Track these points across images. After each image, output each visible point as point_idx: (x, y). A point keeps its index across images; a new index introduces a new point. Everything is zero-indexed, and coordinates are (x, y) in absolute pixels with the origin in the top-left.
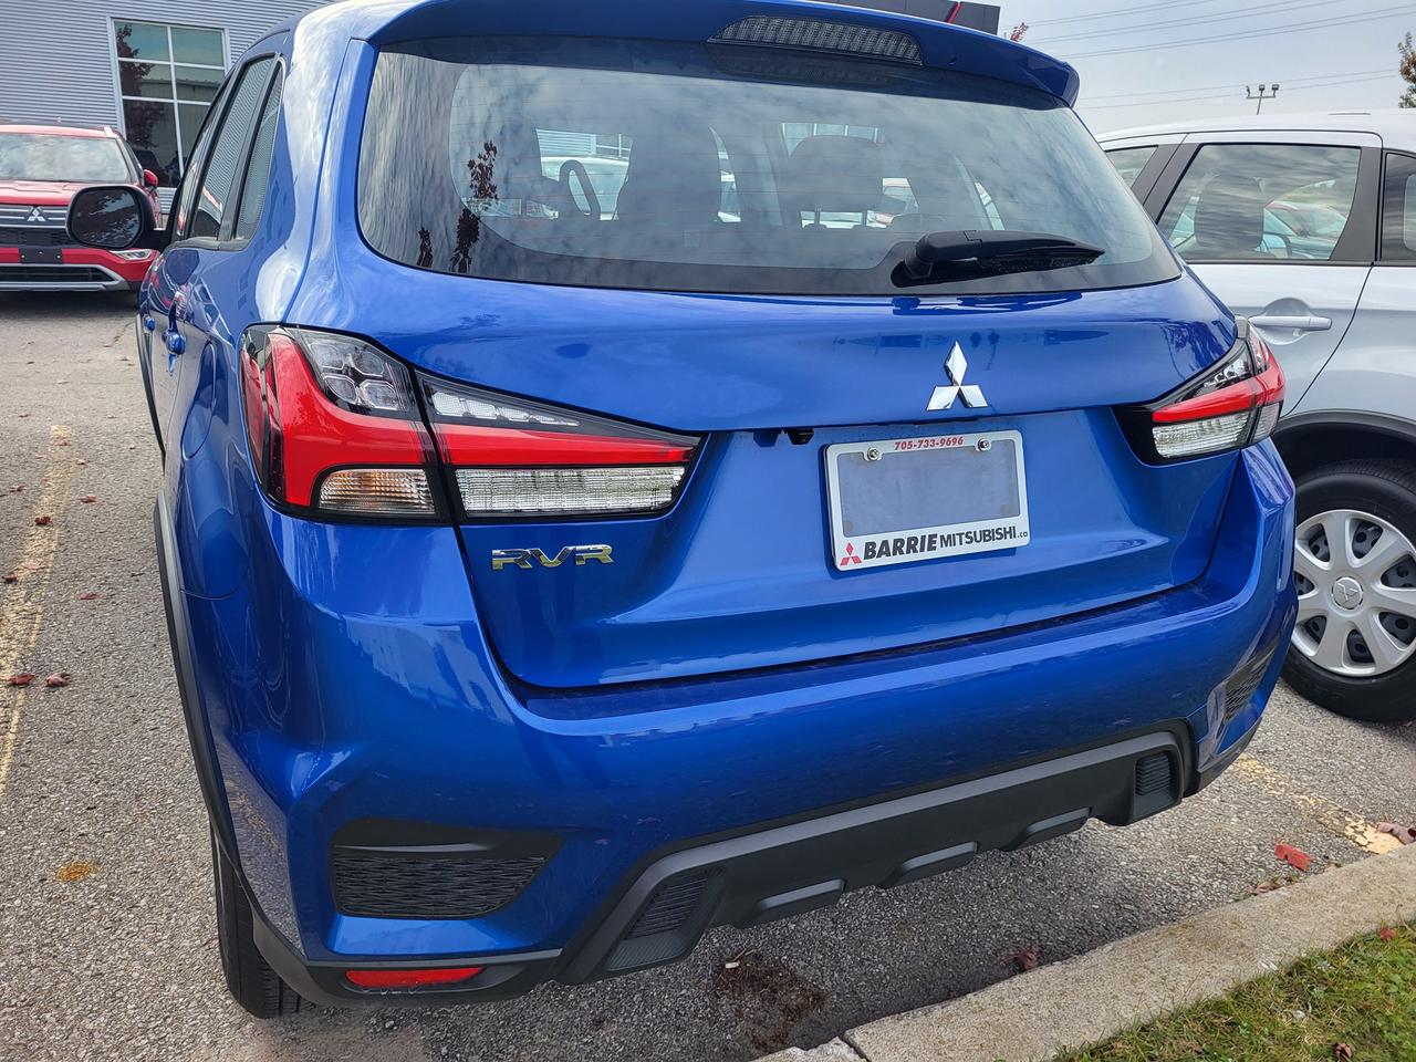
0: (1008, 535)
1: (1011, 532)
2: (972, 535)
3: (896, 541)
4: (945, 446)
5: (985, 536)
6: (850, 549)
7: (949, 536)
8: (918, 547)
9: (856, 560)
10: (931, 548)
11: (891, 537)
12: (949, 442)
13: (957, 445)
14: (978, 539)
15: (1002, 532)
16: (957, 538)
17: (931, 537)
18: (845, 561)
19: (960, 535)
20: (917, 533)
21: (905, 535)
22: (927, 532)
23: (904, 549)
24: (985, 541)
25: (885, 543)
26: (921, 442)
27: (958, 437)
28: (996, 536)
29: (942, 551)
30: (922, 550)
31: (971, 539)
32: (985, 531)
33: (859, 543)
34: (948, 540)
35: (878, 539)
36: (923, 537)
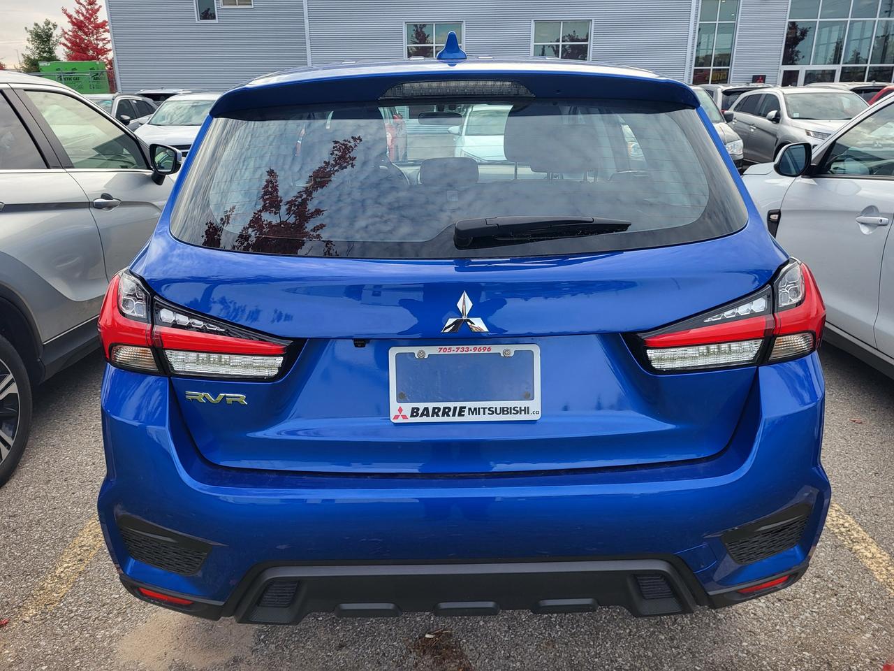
0: (523, 412)
1: (526, 410)
2: (494, 410)
3: (434, 408)
4: (477, 352)
5: (504, 411)
6: (400, 410)
7: (475, 409)
8: (451, 413)
9: (404, 417)
10: (460, 415)
11: (431, 405)
12: (480, 349)
13: (486, 352)
14: (498, 412)
15: (518, 409)
16: (482, 410)
17: (461, 408)
18: (396, 417)
19: (484, 409)
20: (451, 405)
21: (442, 405)
22: (459, 404)
23: (440, 414)
24: (503, 414)
25: (426, 409)
26: (458, 349)
27: (487, 346)
28: (513, 411)
29: (468, 418)
30: (454, 415)
31: (492, 411)
32: (503, 408)
33: (407, 407)
34: (475, 411)
35: (421, 406)
36: (455, 408)
